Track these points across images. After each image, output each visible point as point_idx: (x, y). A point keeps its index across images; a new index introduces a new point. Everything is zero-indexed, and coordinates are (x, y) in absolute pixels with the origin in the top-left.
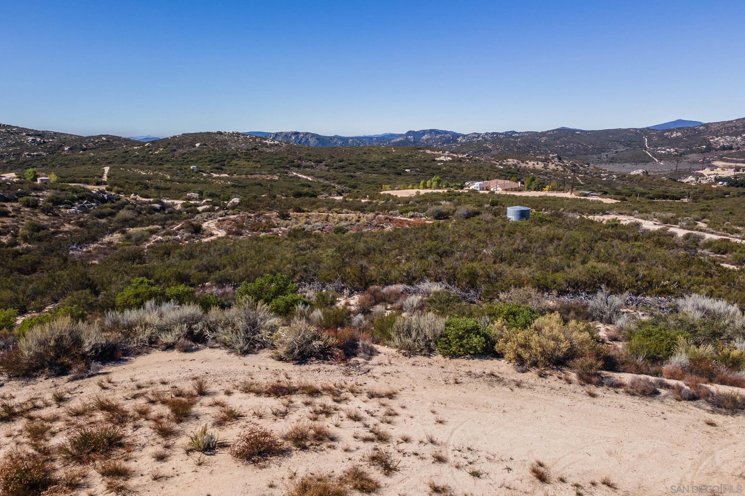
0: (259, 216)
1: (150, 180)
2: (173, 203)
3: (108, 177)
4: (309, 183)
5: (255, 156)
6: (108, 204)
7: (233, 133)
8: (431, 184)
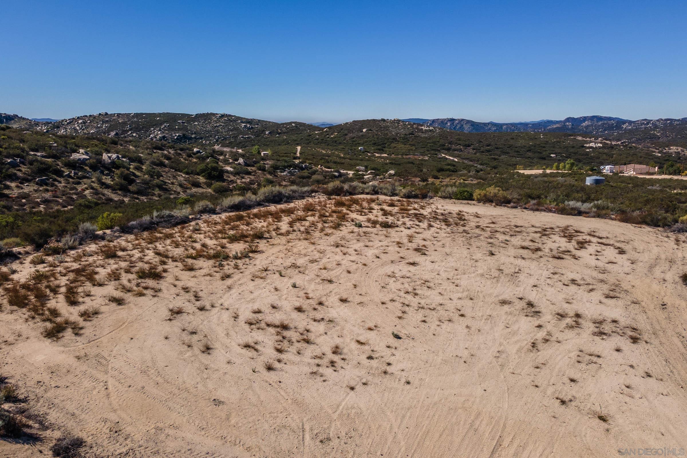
0: (407, 180)
1: (329, 157)
2: (347, 173)
3: (300, 154)
4: (454, 163)
5: (411, 140)
6: (305, 171)
7: (395, 120)
8: (564, 167)
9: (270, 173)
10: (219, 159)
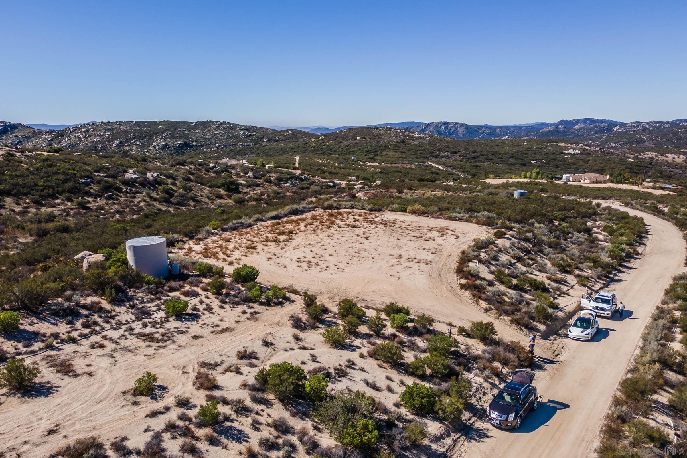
0: (387, 191)
1: (324, 167)
2: (340, 183)
3: (299, 164)
4: (438, 171)
5: (402, 147)
6: (305, 182)
8: (531, 175)
9: (276, 185)
10: (231, 173)
